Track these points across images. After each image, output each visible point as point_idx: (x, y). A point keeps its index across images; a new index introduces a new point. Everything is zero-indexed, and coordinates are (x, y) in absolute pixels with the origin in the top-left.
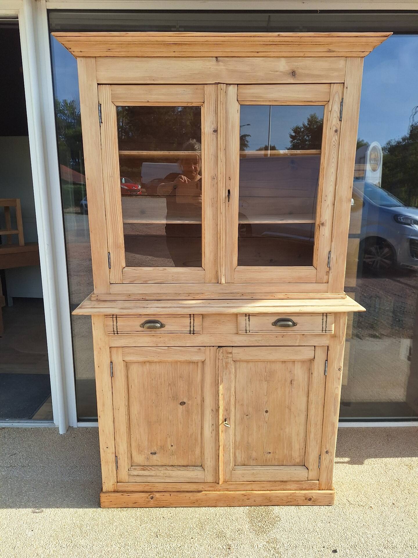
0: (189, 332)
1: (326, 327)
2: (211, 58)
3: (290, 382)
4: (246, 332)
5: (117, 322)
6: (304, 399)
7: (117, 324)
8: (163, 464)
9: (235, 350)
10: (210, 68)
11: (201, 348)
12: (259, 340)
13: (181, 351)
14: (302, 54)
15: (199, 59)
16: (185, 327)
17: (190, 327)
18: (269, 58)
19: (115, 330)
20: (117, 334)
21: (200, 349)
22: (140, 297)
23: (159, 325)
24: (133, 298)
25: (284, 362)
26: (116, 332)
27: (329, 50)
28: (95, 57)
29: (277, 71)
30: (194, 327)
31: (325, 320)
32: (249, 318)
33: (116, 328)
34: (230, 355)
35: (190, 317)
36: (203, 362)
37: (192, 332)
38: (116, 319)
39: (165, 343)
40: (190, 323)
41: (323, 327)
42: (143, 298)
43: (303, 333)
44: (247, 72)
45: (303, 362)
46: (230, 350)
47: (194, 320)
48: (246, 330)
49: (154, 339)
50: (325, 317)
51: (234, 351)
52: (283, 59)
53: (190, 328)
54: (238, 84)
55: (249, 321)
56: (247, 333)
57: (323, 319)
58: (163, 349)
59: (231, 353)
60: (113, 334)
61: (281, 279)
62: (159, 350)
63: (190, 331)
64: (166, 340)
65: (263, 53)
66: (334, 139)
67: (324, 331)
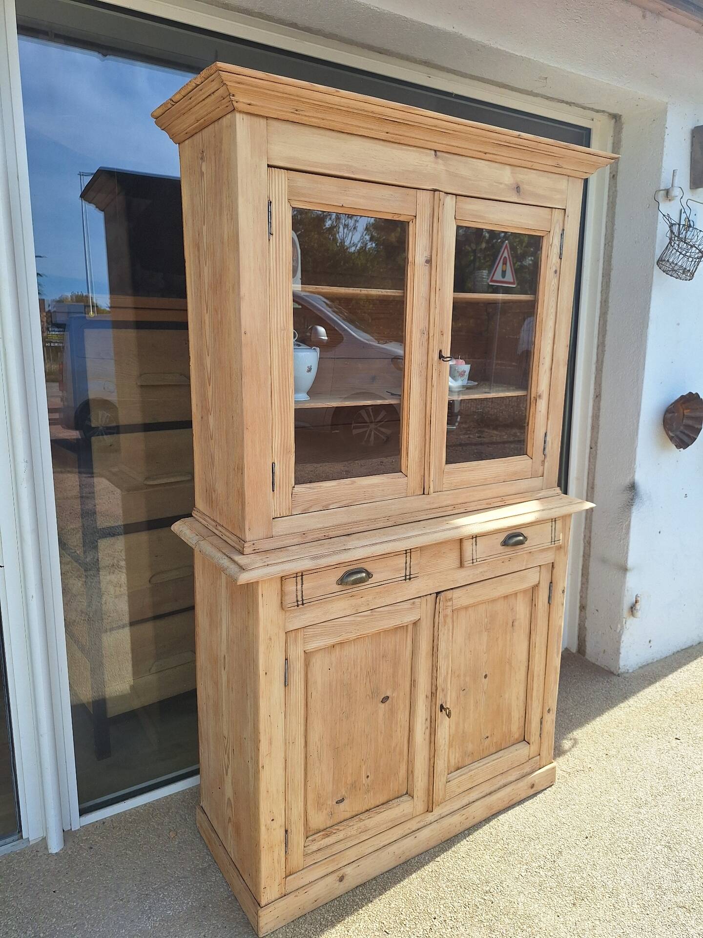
0: (404, 578)
1: (555, 537)
2: (428, 151)
3: (512, 623)
5: (302, 584)
7: (302, 587)
8: (354, 814)
9: (456, 594)
10: (427, 165)
11: (415, 600)
12: (484, 572)
13: (388, 612)
14: (529, 165)
15: (415, 149)
16: (399, 570)
17: (406, 569)
18: (495, 164)
19: (300, 599)
21: (414, 603)
22: (321, 536)
23: (364, 575)
24: (310, 537)
25: (506, 597)
26: (301, 603)
27: (558, 164)
28: (267, 118)
29: (501, 183)
30: (410, 568)
31: (554, 528)
32: (476, 540)
33: (301, 595)
34: (450, 603)
35: (406, 554)
36: (415, 624)
37: (408, 577)
38: (302, 579)
39: (368, 604)
40: (406, 563)
41: (551, 537)
42: (325, 535)
43: (529, 551)
44: (470, 180)
45: (525, 591)
46: (450, 594)
47: (411, 558)
48: (473, 560)
49: (353, 601)
50: (554, 523)
51: (454, 596)
52: (508, 167)
53: (406, 571)
54: (456, 195)
55: (476, 545)
56: (474, 564)
57: (552, 526)
58: (365, 616)
59: (451, 599)
60: (296, 607)
61: (495, 477)
62: (359, 619)
63: (406, 576)
64: (370, 598)
65: (491, 156)
66: (553, 283)
67: (553, 543)
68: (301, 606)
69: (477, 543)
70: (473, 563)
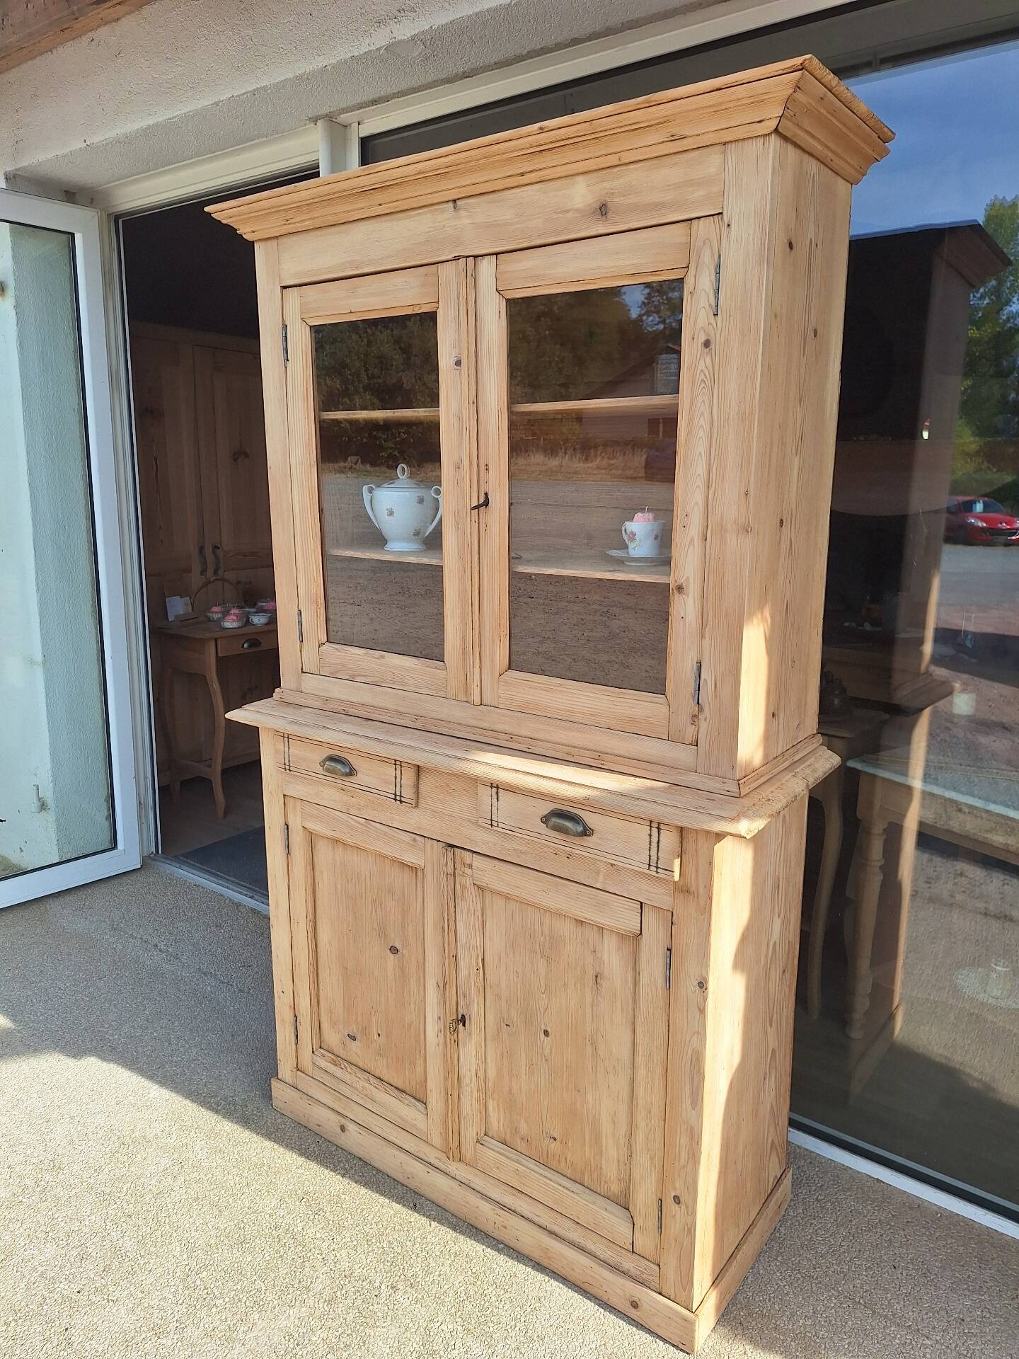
0: (394, 797)
1: (658, 858)
2: (445, 206)
3: (594, 977)
4: (491, 825)
6: (627, 1036)
7: (289, 750)
8: (366, 1068)
9: (478, 862)
10: (444, 226)
11: (418, 838)
12: (521, 853)
13: (385, 834)
14: (613, 160)
15: (426, 210)
16: (387, 783)
17: (396, 786)
18: (551, 184)
19: (287, 763)
20: (290, 770)
21: (415, 840)
23: (346, 768)
24: (329, 706)
25: (579, 922)
26: (288, 768)
27: (672, 136)
28: (276, 237)
29: (568, 211)
30: (401, 786)
31: (655, 839)
32: (497, 793)
33: (288, 760)
34: (468, 871)
35: (395, 764)
36: (423, 871)
37: (399, 798)
38: (288, 742)
39: (360, 809)
40: (396, 778)
41: (650, 856)
42: (345, 709)
43: (613, 862)
44: (511, 224)
46: (467, 857)
47: (401, 774)
48: (492, 820)
49: (344, 797)
50: (656, 831)
51: (474, 864)
52: (580, 178)
53: (396, 788)
54: (497, 254)
55: (498, 800)
56: (494, 828)
57: (650, 835)
58: (359, 823)
59: (470, 866)
60: (284, 770)
62: (352, 822)
63: (395, 795)
64: (361, 803)
65: (532, 175)
66: (702, 366)
67: (654, 869)
68: (288, 772)
69: (500, 798)
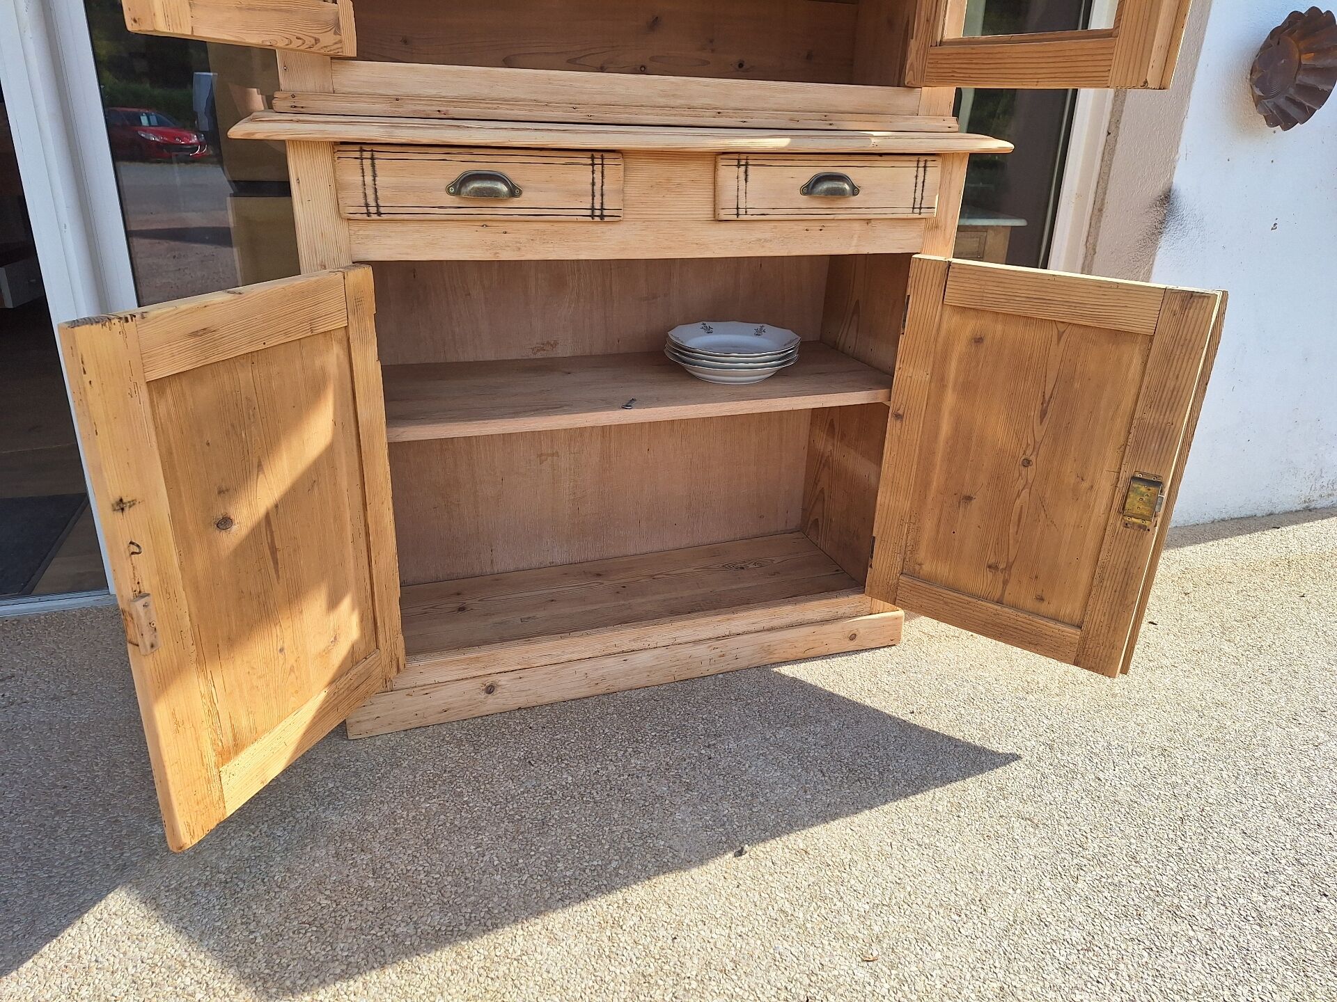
0: (589, 212)
1: (922, 198)
5: (375, 176)
7: (374, 180)
12: (766, 241)
16: (577, 195)
17: (593, 196)
19: (372, 202)
20: (379, 214)
22: (431, 109)
23: (503, 187)
24: (408, 108)
26: (374, 212)
30: (602, 195)
31: (920, 179)
32: (746, 172)
33: (373, 196)
35: (593, 165)
37: (598, 213)
38: (373, 165)
40: (593, 184)
41: (915, 198)
43: (868, 217)
47: (602, 176)
48: (738, 208)
49: (489, 237)
50: (923, 169)
53: (593, 199)
55: (746, 180)
56: (740, 218)
57: (916, 177)
60: (365, 217)
63: (593, 209)
64: (524, 238)
67: (917, 211)
68: (375, 217)
69: (749, 178)
70: (738, 215)
